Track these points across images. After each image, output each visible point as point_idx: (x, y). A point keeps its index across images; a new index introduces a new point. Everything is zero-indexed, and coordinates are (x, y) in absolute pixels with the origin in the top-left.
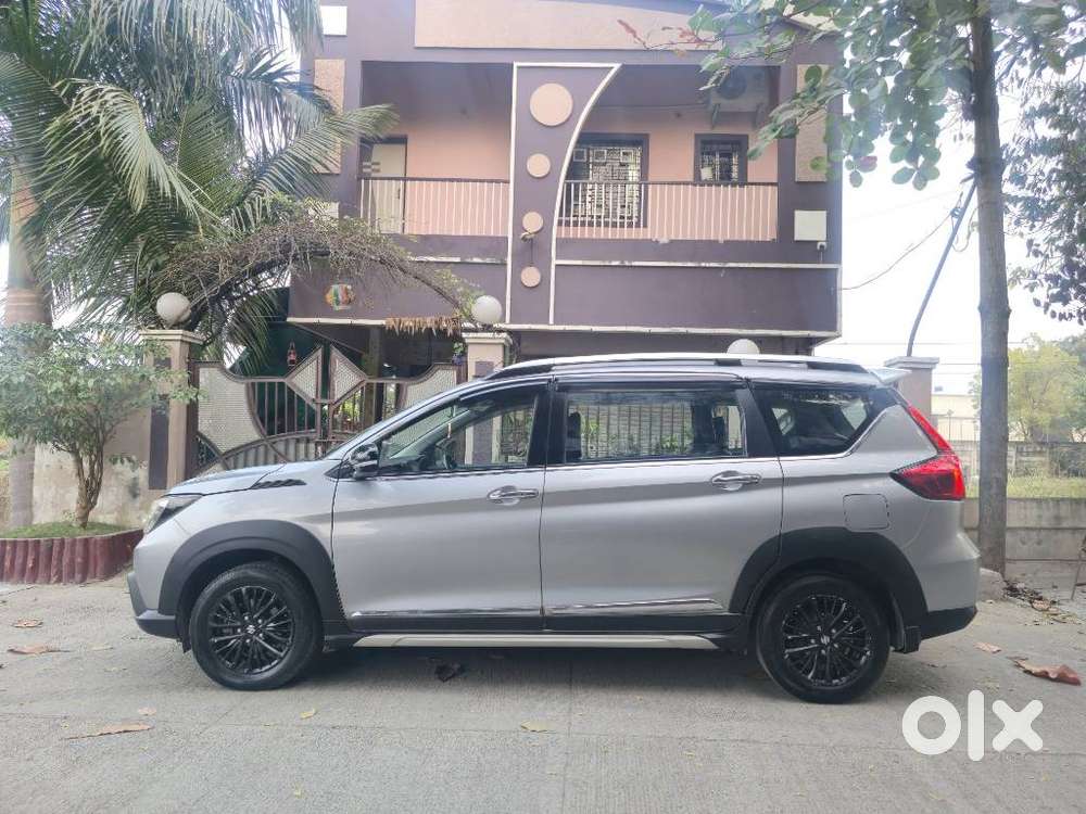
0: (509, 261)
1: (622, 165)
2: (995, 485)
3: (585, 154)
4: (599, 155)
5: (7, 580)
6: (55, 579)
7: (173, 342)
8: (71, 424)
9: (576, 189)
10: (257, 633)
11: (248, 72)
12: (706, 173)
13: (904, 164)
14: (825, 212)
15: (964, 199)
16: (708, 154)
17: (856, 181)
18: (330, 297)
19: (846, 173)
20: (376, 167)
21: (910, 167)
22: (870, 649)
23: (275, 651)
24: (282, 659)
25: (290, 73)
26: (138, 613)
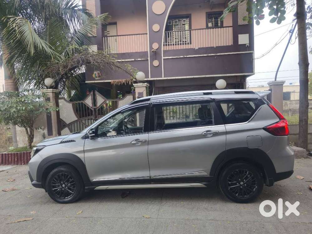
0: (149, 58)
1: (183, 24)
2: (304, 121)
3: (172, 22)
4: (176, 22)
5: (11, 164)
6: (23, 164)
7: (50, 93)
8: (20, 120)
9: (168, 34)
10: (65, 187)
11: (66, 7)
12: (210, 25)
13: (273, 16)
14: (248, 34)
15: (293, 27)
16: (210, 18)
17: (258, 23)
18: (94, 76)
19: (255, 21)
20: (108, 33)
21: (276, 17)
22: (257, 185)
23: (71, 192)
24: (73, 194)
25: (78, 6)
26: (32, 182)
